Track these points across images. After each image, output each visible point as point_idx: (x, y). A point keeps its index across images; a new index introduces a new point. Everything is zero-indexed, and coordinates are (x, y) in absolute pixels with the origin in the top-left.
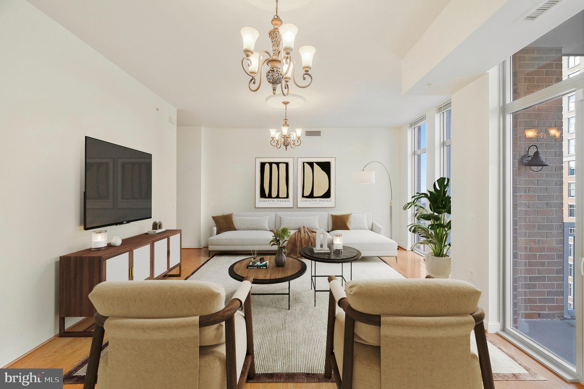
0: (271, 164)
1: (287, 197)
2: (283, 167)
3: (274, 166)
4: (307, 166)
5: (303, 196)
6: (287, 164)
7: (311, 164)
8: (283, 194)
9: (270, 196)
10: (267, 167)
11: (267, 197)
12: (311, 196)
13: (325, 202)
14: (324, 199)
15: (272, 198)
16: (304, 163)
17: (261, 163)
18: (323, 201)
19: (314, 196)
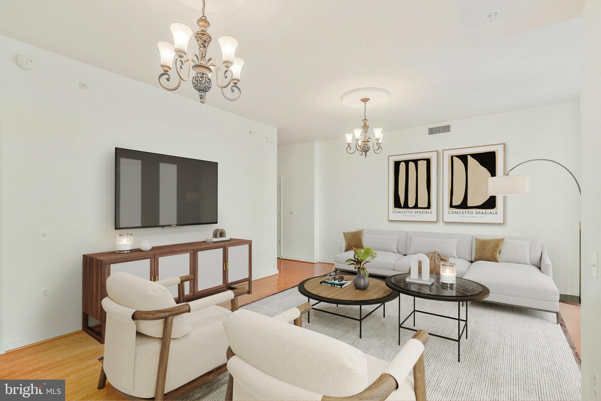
0: (407, 162)
1: (429, 207)
2: (422, 165)
3: (412, 165)
4: (458, 163)
5: (451, 206)
6: (428, 161)
7: (464, 158)
8: (423, 203)
9: (406, 206)
10: (403, 166)
11: (402, 206)
12: (464, 205)
13: (487, 215)
14: (484, 211)
15: (408, 208)
16: (452, 157)
17: (395, 162)
18: (482, 213)
19: (469, 205)
